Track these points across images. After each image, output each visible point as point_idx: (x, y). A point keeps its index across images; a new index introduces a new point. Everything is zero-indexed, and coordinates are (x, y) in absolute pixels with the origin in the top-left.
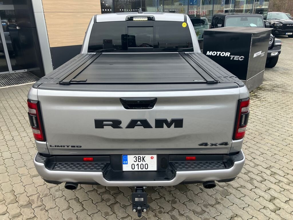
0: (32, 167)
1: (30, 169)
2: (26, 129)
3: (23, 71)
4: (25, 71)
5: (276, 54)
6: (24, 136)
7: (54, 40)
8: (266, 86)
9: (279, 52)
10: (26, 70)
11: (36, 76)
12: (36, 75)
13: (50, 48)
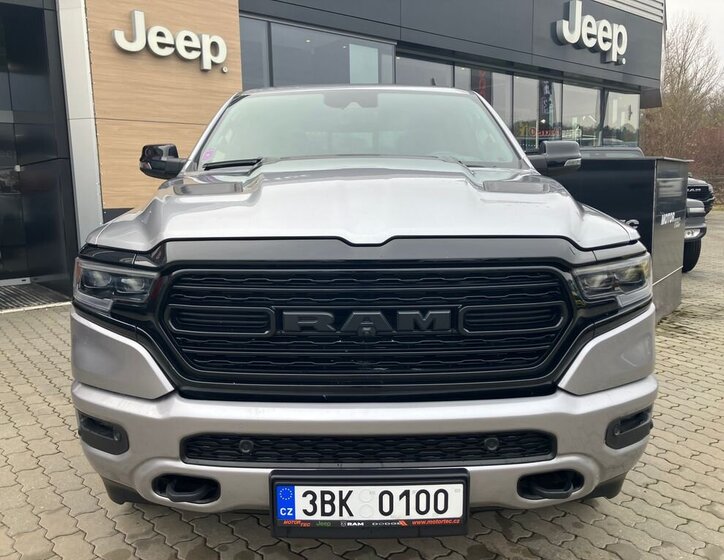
0: (25, 529)
1: (19, 534)
2: (13, 417)
3: (18, 281)
4: (24, 283)
5: (696, 234)
6: (5, 436)
7: (116, 189)
8: (694, 309)
9: (703, 231)
10: (28, 280)
11: (55, 292)
12: (54, 290)
13: (103, 210)
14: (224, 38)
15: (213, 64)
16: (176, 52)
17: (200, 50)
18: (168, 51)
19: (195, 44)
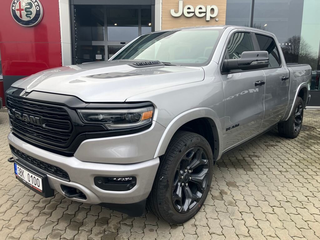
14: (217, 6)
15: (211, 17)
16: (195, 15)
17: (205, 12)
18: (192, 15)
19: (204, 10)
